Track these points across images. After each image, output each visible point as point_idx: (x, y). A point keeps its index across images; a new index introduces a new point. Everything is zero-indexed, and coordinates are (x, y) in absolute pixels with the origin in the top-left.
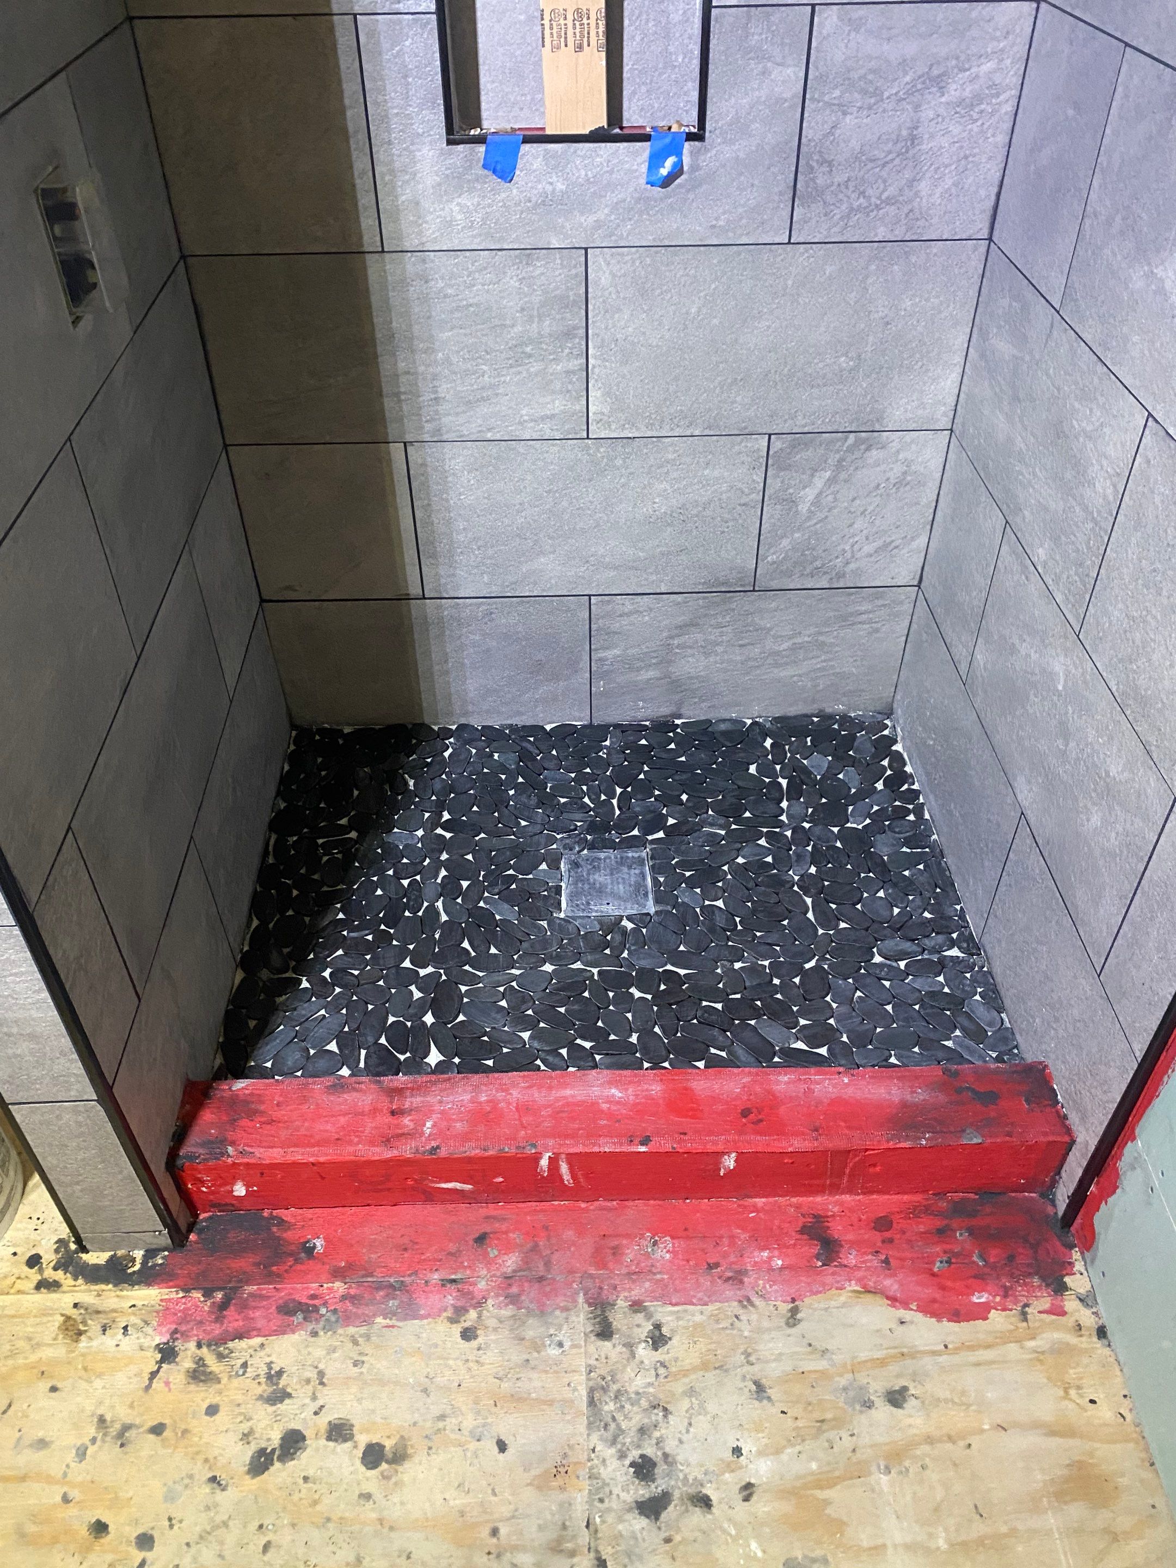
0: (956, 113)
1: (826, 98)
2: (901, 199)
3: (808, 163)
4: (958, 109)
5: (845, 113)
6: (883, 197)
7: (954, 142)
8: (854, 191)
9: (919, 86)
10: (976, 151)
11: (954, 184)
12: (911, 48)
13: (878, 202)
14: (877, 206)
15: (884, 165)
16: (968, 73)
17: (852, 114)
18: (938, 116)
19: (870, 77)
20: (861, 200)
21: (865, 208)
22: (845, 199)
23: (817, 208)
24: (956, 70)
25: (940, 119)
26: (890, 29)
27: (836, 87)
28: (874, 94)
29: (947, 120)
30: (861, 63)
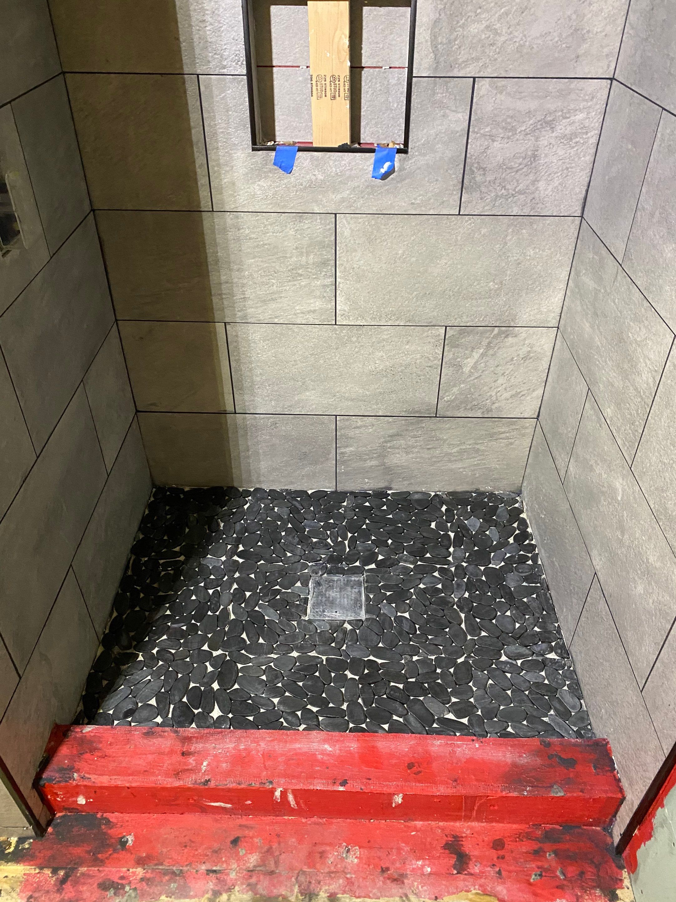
0: (561, 143)
1: (482, 132)
2: (528, 191)
3: (471, 169)
4: (562, 141)
5: (493, 141)
6: (517, 190)
7: (560, 160)
8: (498, 186)
9: (539, 127)
10: (573, 165)
11: (560, 184)
12: (533, 105)
13: (514, 193)
14: (513, 195)
15: (517, 171)
16: (569, 120)
17: (497, 141)
18: (550, 144)
19: (509, 120)
20: (503, 191)
21: (506, 195)
22: (493, 190)
23: (476, 195)
24: (561, 118)
25: (551, 146)
26: (521, 93)
27: (488, 125)
28: (510, 130)
29: (556, 147)
30: (503, 112)
